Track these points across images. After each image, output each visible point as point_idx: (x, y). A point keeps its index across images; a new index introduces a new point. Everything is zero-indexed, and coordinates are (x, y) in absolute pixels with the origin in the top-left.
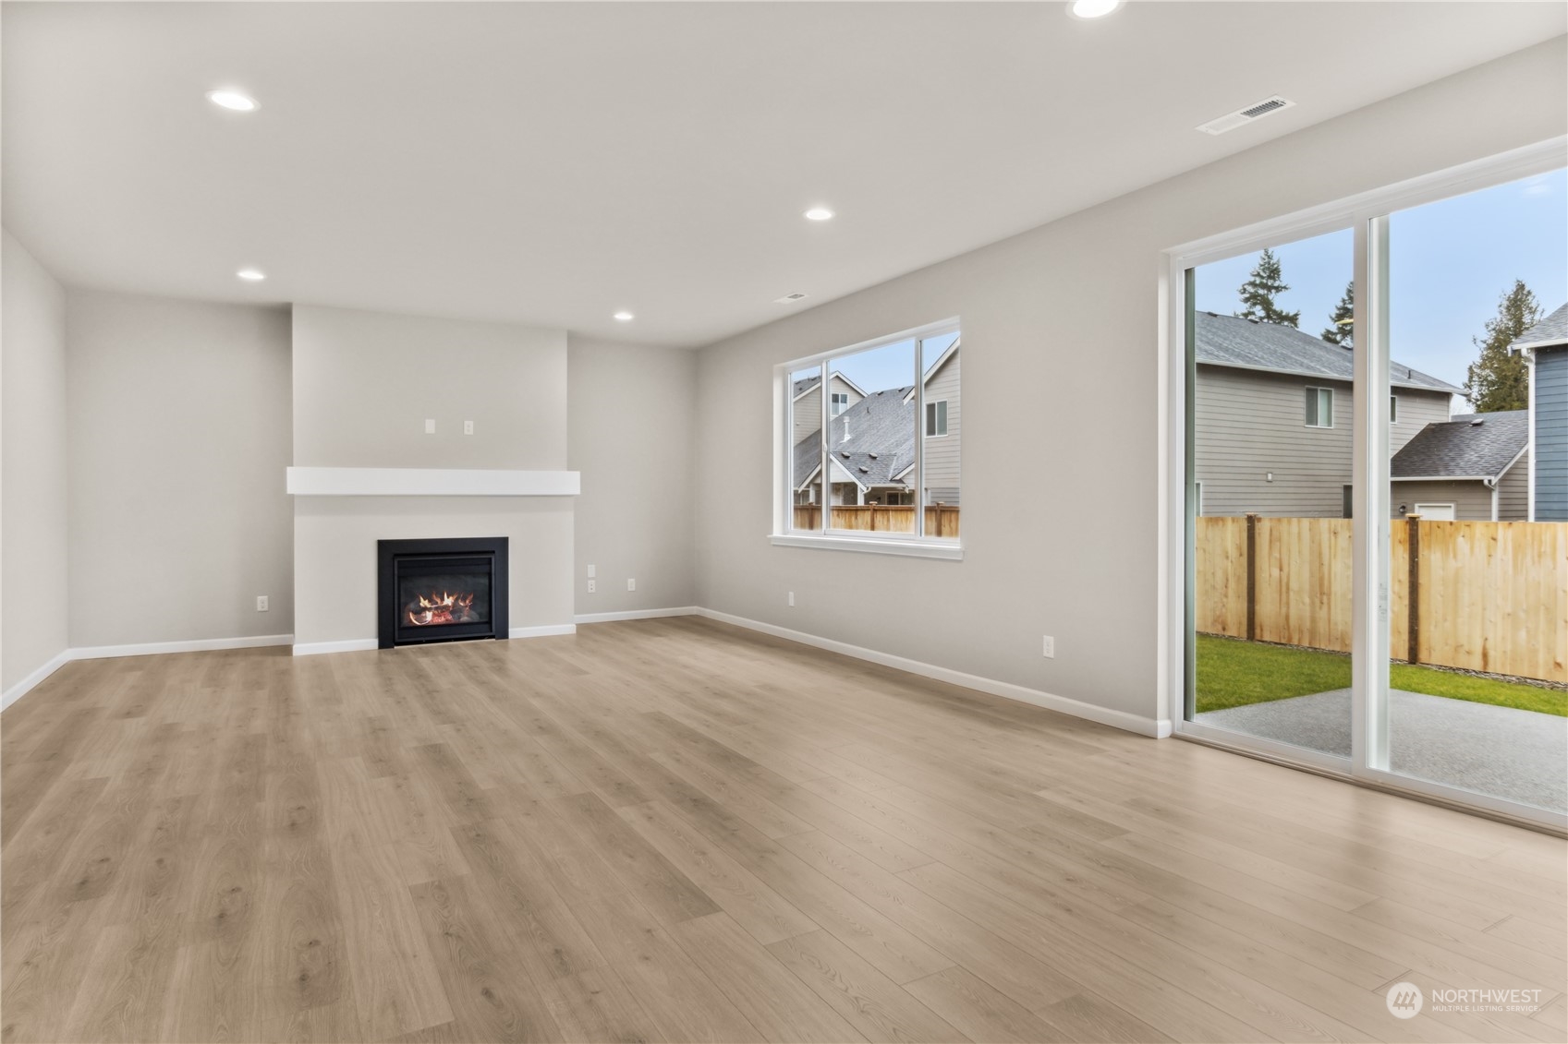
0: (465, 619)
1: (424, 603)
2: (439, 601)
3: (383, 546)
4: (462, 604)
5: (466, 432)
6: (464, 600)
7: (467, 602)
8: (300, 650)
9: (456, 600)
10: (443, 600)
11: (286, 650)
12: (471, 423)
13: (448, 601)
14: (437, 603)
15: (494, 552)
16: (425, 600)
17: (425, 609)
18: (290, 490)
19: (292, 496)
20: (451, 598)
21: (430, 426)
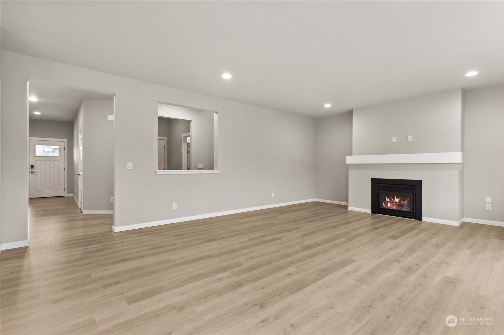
0: (404, 209)
1: (388, 200)
2: (393, 200)
3: (373, 180)
4: (403, 202)
5: (408, 140)
6: (404, 201)
7: (406, 202)
8: (350, 208)
9: (400, 200)
10: (394, 199)
11: (346, 207)
12: (411, 136)
13: (397, 200)
14: (392, 200)
15: (415, 186)
16: (388, 198)
17: (388, 202)
18: (347, 163)
19: (348, 165)
20: (398, 199)
21: (394, 139)
